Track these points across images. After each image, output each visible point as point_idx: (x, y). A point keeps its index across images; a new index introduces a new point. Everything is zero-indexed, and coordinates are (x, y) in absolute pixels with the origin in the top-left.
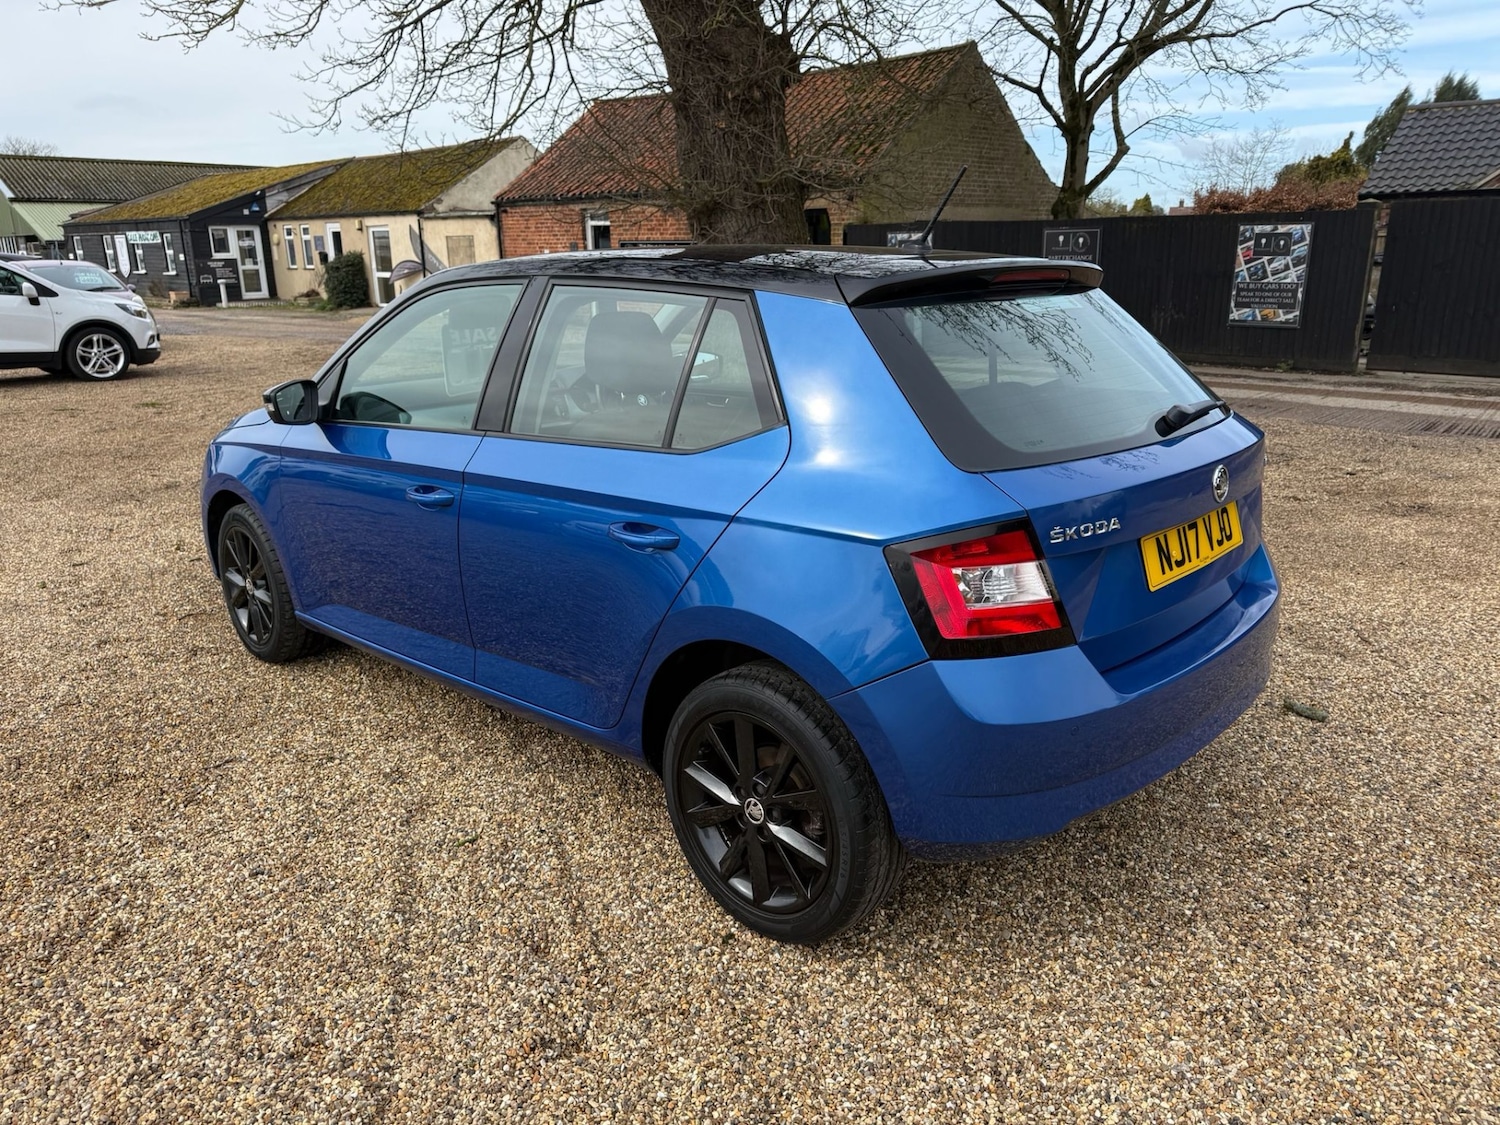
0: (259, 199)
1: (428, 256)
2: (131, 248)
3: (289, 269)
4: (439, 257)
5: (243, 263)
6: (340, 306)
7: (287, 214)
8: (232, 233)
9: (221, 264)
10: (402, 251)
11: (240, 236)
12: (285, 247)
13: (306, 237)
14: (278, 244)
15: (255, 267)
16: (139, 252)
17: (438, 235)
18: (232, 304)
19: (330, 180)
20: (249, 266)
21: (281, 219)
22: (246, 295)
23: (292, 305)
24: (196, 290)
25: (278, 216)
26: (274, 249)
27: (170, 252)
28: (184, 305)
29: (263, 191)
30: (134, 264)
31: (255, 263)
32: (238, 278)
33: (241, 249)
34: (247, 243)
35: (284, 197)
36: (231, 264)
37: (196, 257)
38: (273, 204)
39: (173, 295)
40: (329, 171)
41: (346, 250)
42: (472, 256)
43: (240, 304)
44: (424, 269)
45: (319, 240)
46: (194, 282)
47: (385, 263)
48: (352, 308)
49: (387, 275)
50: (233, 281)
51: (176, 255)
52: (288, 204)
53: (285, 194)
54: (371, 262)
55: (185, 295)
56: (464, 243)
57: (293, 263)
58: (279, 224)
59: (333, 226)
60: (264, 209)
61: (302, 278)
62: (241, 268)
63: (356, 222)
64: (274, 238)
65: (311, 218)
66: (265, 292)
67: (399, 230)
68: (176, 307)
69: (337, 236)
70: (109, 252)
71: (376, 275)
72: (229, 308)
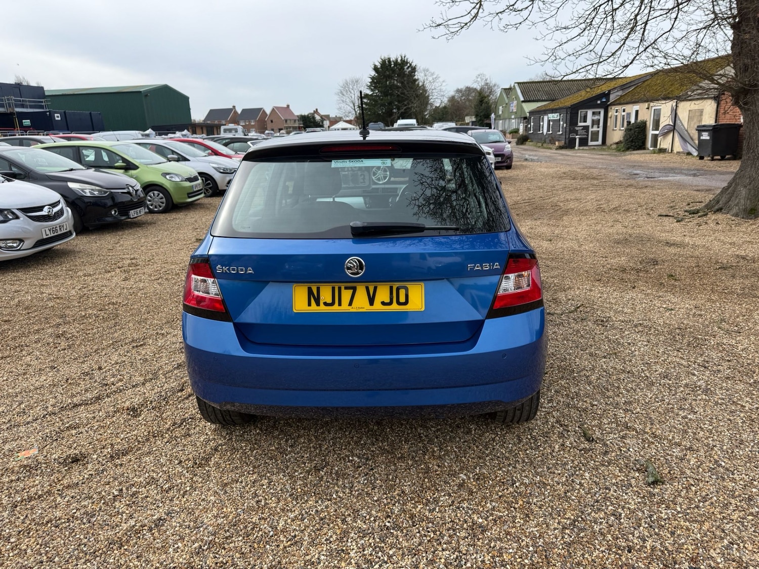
0: (607, 95)
1: (678, 122)
2: (549, 121)
3: (613, 130)
4: (683, 122)
5: (592, 127)
6: (628, 149)
7: (618, 102)
8: (590, 113)
9: (581, 128)
10: (666, 120)
11: (594, 113)
12: (613, 119)
13: (623, 113)
14: (611, 118)
15: (598, 129)
16: (551, 123)
17: (685, 109)
18: (581, 148)
19: (646, 83)
20: (595, 129)
21: (614, 105)
22: (590, 143)
23: (609, 148)
24: (567, 141)
25: (613, 104)
26: (609, 119)
27: (561, 123)
28: (561, 148)
29: (609, 91)
30: (548, 130)
31: (598, 127)
32: (588, 135)
33: (593, 121)
34: (596, 118)
35: (620, 93)
36: (586, 128)
37: (570, 125)
38: (613, 98)
39: (557, 143)
40: (648, 78)
41: (640, 119)
42: (701, 121)
43: (585, 148)
44: (674, 129)
45: (629, 115)
46: (567, 137)
47: (656, 125)
48: (634, 150)
49: (657, 132)
50: (585, 136)
51: (563, 124)
52: (621, 96)
53: (621, 91)
54: (650, 125)
55: (562, 143)
56: (697, 114)
57: (616, 127)
58: (613, 107)
59: (636, 107)
60: (608, 100)
61: (617, 135)
62: (591, 130)
63: (646, 105)
64: (610, 114)
65: (627, 103)
66: (600, 142)
67: (666, 108)
68: (557, 149)
69: (637, 112)
70: (542, 123)
71: (651, 132)
72: (579, 149)
